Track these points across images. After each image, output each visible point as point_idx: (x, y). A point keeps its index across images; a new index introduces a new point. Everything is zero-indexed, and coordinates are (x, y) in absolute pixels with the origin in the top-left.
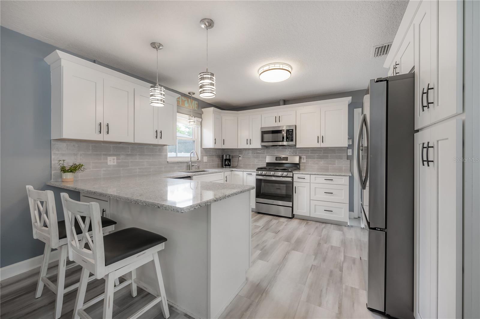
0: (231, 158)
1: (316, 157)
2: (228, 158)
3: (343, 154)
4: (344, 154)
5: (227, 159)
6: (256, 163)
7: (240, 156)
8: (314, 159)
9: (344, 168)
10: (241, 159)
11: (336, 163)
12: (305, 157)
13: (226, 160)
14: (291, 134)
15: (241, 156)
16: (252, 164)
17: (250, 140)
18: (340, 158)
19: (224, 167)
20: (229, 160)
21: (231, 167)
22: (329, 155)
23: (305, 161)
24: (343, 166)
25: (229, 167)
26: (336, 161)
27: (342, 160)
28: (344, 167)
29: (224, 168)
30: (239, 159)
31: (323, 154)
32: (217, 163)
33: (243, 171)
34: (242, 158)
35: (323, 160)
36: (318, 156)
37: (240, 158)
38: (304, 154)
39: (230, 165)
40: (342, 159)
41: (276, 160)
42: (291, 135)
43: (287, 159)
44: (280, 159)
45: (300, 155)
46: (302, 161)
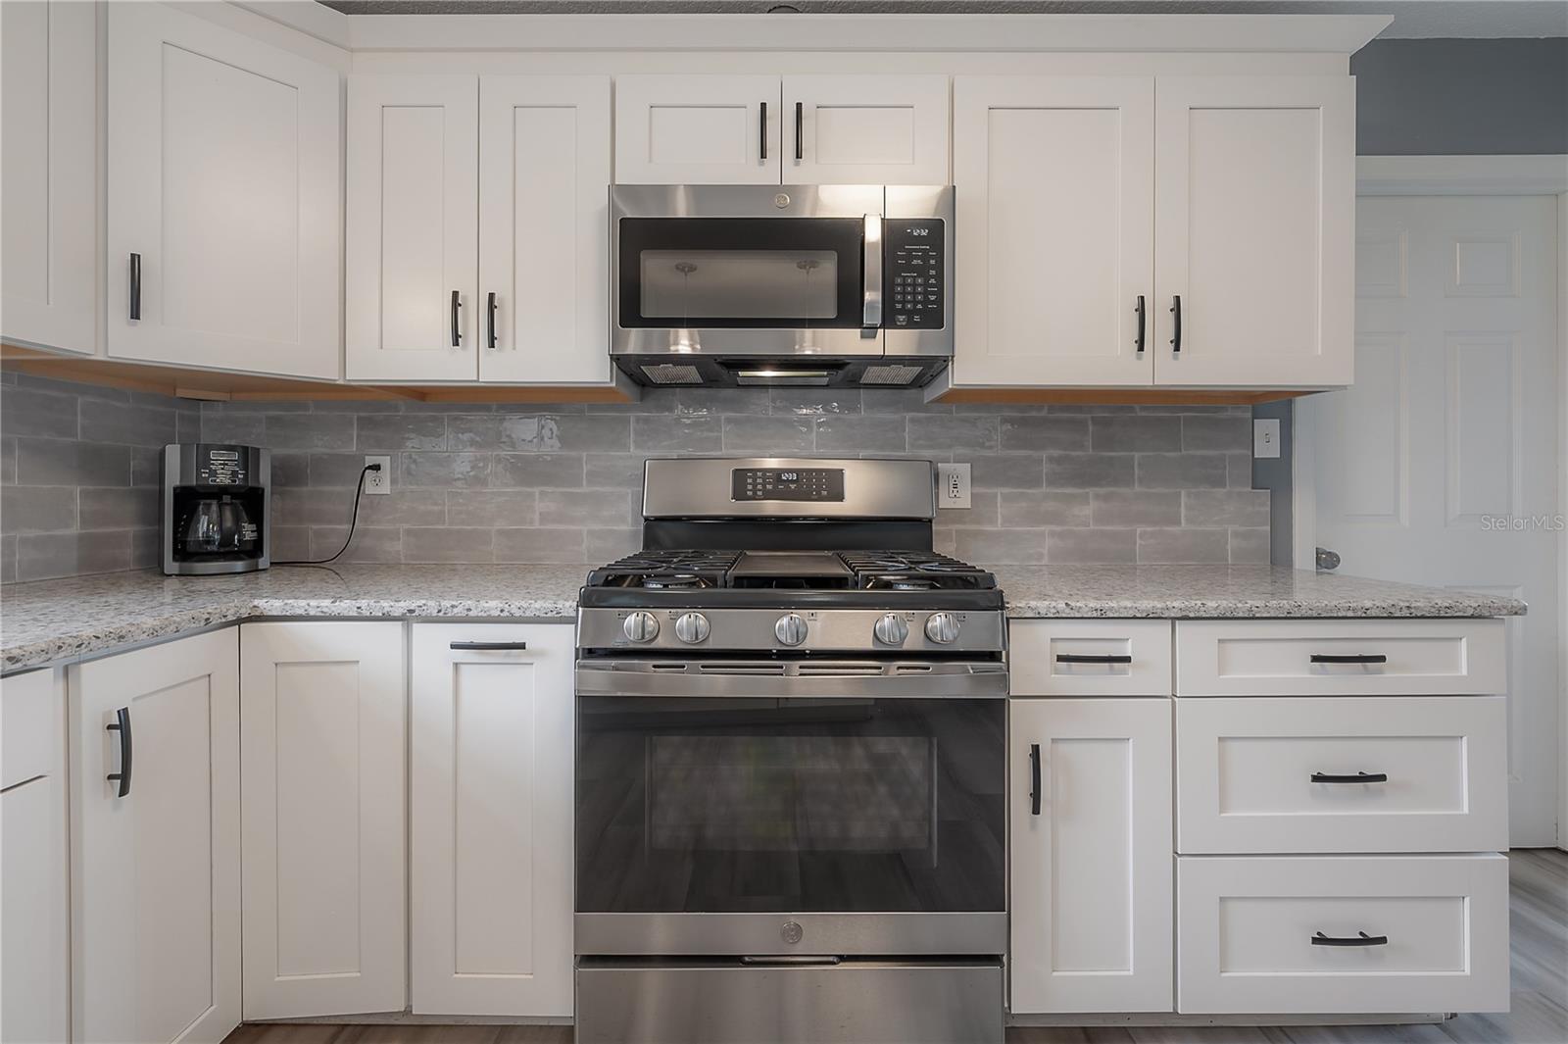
0: (265, 479)
1: (1045, 468)
2: (223, 479)
3: (1228, 452)
4: (1237, 452)
5: (217, 493)
6: (537, 526)
7: (377, 468)
8: (1035, 482)
9: (1231, 544)
10: (385, 488)
11: (1183, 509)
12: (964, 469)
13: (188, 500)
14: (925, 257)
16: (501, 533)
17: (492, 307)
18: (1211, 476)
19: (171, 565)
20: (250, 501)
21: (264, 562)
22: (1137, 455)
23: (964, 500)
24: (1230, 529)
25: (239, 566)
26: (1183, 500)
27: (1220, 492)
28: (1236, 534)
29: (172, 584)
30: (369, 488)
31: (1093, 448)
32: (75, 530)
33: (406, 619)
34: (393, 481)
35: (1091, 491)
36: (1058, 461)
37: (379, 486)
38: (961, 451)
39: (254, 550)
40: (1224, 486)
41: (739, 494)
42: (922, 271)
43: (831, 486)
44: (779, 484)
45: (928, 454)
46: (945, 502)
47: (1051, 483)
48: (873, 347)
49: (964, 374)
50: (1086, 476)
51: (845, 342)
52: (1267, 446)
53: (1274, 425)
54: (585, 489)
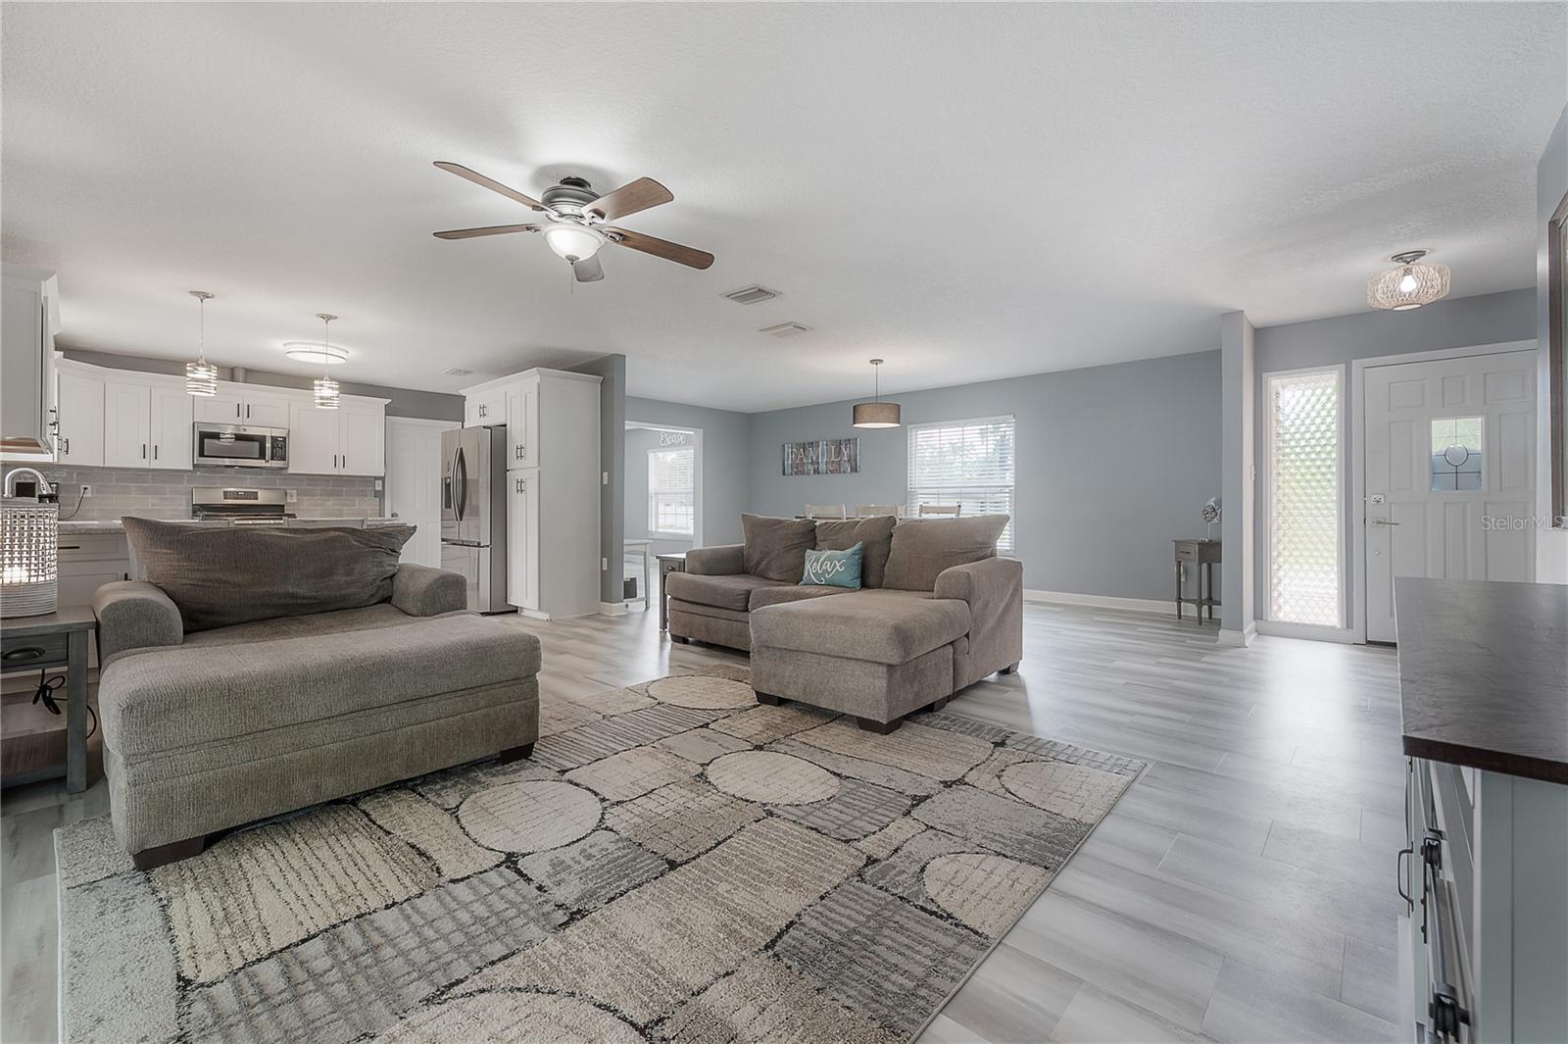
1: (319, 492)
3: (367, 489)
4: (370, 489)
7: (86, 489)
8: (316, 496)
9: (369, 512)
10: (90, 495)
11: (356, 503)
12: (294, 493)
14: (281, 445)
15: (89, 487)
17: (156, 448)
18: (363, 494)
22: (344, 489)
23: (295, 501)
26: (357, 500)
28: (370, 509)
30: (84, 495)
34: (93, 493)
37: (87, 494)
38: (294, 487)
40: (367, 497)
41: (225, 499)
42: (281, 448)
43: (255, 496)
44: (237, 496)
45: (284, 487)
46: (289, 501)
47: (321, 495)
48: (268, 465)
49: (290, 471)
50: (331, 494)
51: (261, 463)
52: (379, 488)
53: (380, 482)
54: (168, 496)
